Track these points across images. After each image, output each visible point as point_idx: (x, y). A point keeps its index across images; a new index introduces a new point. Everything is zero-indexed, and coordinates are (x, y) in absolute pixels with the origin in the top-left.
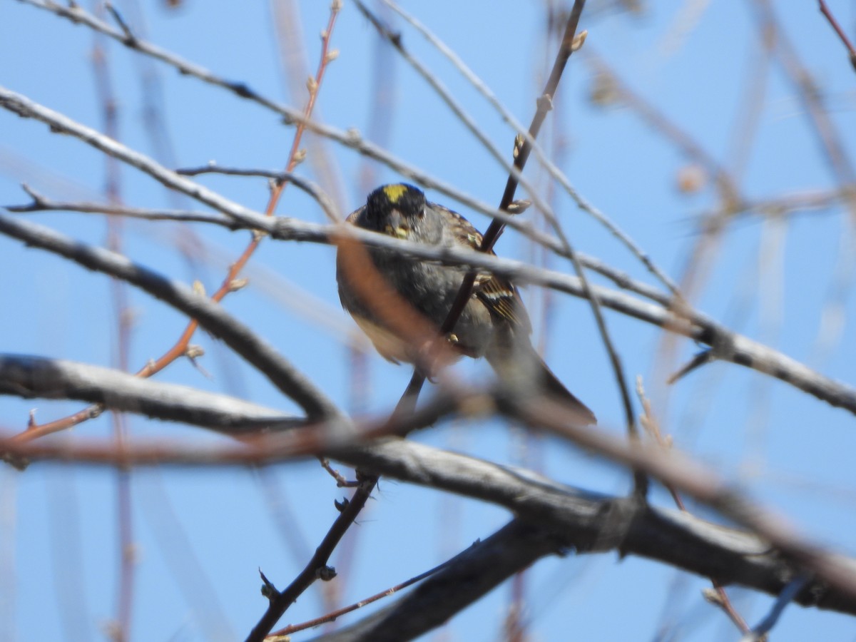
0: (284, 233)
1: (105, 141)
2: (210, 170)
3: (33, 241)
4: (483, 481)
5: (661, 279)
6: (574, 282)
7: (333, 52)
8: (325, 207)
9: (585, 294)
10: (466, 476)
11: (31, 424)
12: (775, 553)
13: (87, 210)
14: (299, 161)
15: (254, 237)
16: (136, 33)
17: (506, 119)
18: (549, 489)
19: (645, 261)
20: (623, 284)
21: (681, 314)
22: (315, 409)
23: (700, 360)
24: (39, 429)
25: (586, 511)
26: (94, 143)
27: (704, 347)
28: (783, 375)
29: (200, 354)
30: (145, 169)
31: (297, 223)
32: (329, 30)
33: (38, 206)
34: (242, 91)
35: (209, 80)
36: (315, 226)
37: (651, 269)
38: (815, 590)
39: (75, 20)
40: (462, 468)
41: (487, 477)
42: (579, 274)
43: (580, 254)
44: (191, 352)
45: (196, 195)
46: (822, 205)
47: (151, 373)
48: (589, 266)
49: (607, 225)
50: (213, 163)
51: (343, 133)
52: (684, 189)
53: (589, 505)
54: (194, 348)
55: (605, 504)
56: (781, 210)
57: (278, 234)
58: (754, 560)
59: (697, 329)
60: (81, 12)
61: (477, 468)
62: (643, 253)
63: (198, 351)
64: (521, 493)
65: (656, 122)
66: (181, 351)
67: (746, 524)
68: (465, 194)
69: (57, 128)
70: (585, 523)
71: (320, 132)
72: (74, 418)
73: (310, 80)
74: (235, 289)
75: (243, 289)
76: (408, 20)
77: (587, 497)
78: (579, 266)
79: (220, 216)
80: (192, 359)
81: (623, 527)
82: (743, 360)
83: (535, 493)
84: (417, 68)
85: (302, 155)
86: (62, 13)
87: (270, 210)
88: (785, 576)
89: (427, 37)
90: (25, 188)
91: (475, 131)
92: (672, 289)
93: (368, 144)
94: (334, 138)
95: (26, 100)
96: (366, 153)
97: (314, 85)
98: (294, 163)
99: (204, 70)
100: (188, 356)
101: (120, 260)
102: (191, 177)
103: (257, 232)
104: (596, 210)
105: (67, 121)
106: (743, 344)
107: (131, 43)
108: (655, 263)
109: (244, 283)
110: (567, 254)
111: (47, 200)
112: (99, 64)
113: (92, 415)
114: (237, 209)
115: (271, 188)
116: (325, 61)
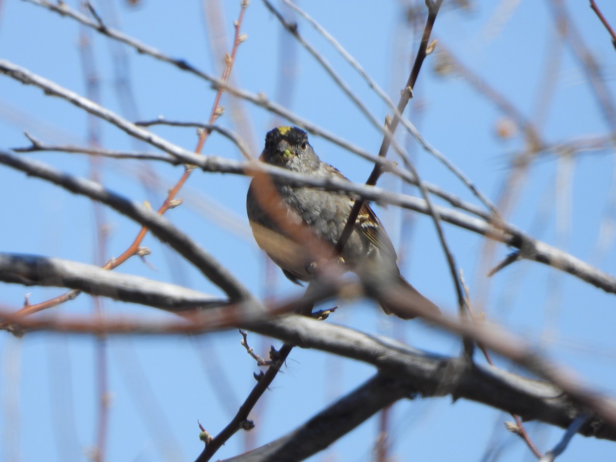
0: (212, 168)
1: (84, 101)
2: (159, 122)
3: (32, 172)
4: (356, 346)
5: (483, 201)
6: (421, 203)
7: (243, 36)
8: (241, 149)
9: (429, 212)
10: (344, 342)
11: (26, 304)
12: (565, 397)
13: (70, 151)
14: (220, 115)
15: (186, 169)
16: (106, 23)
17: (371, 86)
18: (402, 351)
19: (472, 188)
20: (456, 204)
21: (497, 226)
22: (235, 294)
23: (511, 259)
24: (32, 308)
25: (429, 367)
26: (76, 103)
27: (514, 250)
28: (571, 270)
29: (148, 253)
30: (113, 121)
31: (222, 161)
32: (240, 20)
33: (36, 148)
34: (183, 65)
35: (159, 57)
36: (234, 163)
37: (476, 194)
38: (594, 424)
39: (62, 13)
40: (340, 336)
41: (358, 343)
42: (425, 197)
43: (425, 183)
44: (141, 252)
45: (149, 141)
46: (600, 147)
47: (113, 267)
48: (431, 191)
49: (444, 162)
50: (161, 117)
51: (255, 96)
52: (501, 136)
53: (432, 363)
54: (143, 249)
55: (443, 362)
56: (571, 151)
57: (208, 168)
58: (550, 402)
59: (509, 237)
60: (66, 8)
61: (350, 336)
62: (470, 182)
63: (146, 251)
64: (382, 354)
65: (481, 87)
66: (134, 251)
67: (545, 376)
68: (342, 139)
69: (49, 92)
70: (428, 375)
71: (238, 95)
72: (58, 300)
73: (227, 57)
74: (173, 207)
75: (178, 206)
76: (301, 14)
77: (430, 357)
78: (424, 191)
79: (166, 155)
80: (142, 256)
81: (455, 378)
82: (543, 259)
83: (392, 354)
84: (308, 49)
85: (222, 110)
86: (53, 9)
87: (198, 150)
88: (573, 414)
89: (315, 27)
90: (26, 135)
91: (349, 94)
92: (491, 209)
93: (273, 104)
94: (249, 99)
95: (27, 72)
96: (272, 110)
97: (230, 60)
98: (216, 116)
99: (155, 50)
100: (139, 254)
101: (95, 186)
102: (145, 128)
103: (188, 166)
104: (437, 151)
105: (56, 87)
106: (542, 247)
107: (102, 30)
108: (479, 189)
109: (179, 202)
110: (416, 183)
111: (42, 143)
112: (85, 48)
113: (70, 298)
114: (179, 150)
115: (199, 134)
116: (237, 42)
